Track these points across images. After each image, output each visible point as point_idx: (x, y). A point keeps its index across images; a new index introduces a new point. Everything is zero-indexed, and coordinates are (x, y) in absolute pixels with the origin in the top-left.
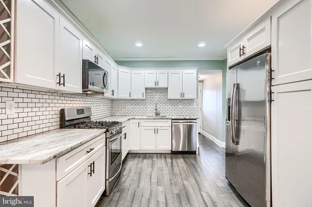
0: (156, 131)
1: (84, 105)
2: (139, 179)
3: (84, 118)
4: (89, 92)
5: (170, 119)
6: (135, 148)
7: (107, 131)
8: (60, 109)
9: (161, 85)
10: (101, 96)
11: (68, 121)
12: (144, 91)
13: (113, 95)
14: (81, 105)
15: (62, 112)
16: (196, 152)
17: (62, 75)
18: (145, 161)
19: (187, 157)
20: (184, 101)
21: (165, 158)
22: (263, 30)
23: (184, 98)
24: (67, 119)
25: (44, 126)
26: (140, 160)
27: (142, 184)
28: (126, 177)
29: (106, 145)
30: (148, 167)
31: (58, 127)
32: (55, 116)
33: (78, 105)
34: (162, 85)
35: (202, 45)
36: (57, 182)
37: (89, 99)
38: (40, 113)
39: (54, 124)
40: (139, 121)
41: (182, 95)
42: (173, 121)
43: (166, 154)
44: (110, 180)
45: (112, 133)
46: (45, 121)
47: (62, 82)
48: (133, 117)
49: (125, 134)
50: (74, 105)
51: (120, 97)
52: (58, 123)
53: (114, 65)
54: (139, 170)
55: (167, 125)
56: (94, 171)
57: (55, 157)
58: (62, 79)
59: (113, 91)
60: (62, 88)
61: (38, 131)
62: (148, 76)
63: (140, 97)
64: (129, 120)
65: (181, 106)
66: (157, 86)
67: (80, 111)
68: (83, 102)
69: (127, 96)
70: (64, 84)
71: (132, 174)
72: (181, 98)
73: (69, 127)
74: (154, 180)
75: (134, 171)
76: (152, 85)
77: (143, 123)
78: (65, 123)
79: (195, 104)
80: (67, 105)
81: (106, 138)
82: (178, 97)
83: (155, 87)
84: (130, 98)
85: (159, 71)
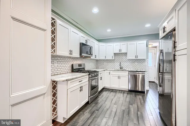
0: (119, 77)
1: (82, 63)
2: (106, 101)
3: (82, 68)
4: (83, 57)
5: (127, 71)
6: (107, 86)
7: (90, 74)
8: (71, 64)
10: (89, 58)
11: (75, 69)
12: (113, 55)
13: (96, 57)
14: (81, 63)
15: (72, 65)
16: (145, 92)
17: (71, 51)
18: (112, 93)
19: (137, 94)
20: (137, 60)
21: (124, 93)
22: (173, 17)
23: (137, 59)
24: (74, 68)
25: (66, 70)
26: (109, 92)
27: (106, 103)
28: (100, 98)
29: (89, 81)
30: (112, 96)
31: (71, 71)
32: (70, 67)
33: (79, 63)
34: (123, 51)
35: (148, 25)
36: (67, 89)
37: (84, 60)
38: (65, 66)
39: (69, 70)
40: (109, 71)
41: (137, 56)
42: (129, 72)
43: (125, 91)
44: (91, 97)
45: (92, 76)
46: (66, 69)
47: (71, 53)
48: (106, 69)
49: (101, 77)
50: (78, 63)
51: (100, 59)
52: (71, 70)
53: (96, 42)
54: (107, 96)
55: (126, 74)
56: (82, 90)
57: (67, 80)
58: (71, 52)
59: (96, 56)
60: (71, 56)
61: (64, 73)
62: (115, 47)
63: (111, 58)
64: (104, 70)
65: (137, 64)
66: (121, 52)
67: (80, 65)
68: (81, 61)
69: (103, 58)
70: (72, 54)
71: (103, 98)
72: (136, 59)
73: (75, 72)
74: (114, 102)
75: (104, 96)
76: (117, 52)
77: (112, 72)
78: (73, 70)
79: (146, 62)
80: (74, 63)
81: (89, 78)
82: (134, 58)
83: (119, 52)
84: (106, 59)
85: (122, 43)
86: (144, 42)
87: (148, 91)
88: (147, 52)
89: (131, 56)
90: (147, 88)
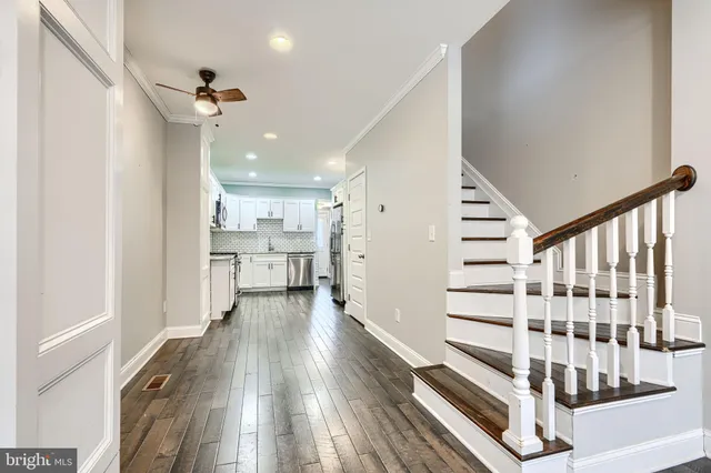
0: (270, 267)
5: (286, 253)
9: (275, 217)
12: (256, 222)
16: (313, 287)
20: (300, 234)
23: (301, 231)
35: (318, 178)
40: (251, 256)
41: (300, 227)
42: (289, 255)
43: (281, 291)
55: (282, 260)
63: (252, 229)
65: (299, 240)
66: (271, 217)
69: (235, 229)
72: (298, 231)
76: (265, 216)
77: (255, 258)
79: (314, 237)
82: (295, 229)
83: (268, 217)
84: (240, 230)
85: (273, 200)
86: (313, 201)
87: (317, 287)
88: (317, 217)
89: (289, 226)
90: (316, 282)
